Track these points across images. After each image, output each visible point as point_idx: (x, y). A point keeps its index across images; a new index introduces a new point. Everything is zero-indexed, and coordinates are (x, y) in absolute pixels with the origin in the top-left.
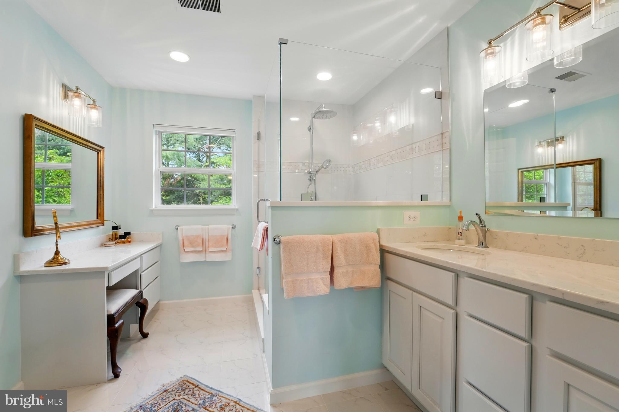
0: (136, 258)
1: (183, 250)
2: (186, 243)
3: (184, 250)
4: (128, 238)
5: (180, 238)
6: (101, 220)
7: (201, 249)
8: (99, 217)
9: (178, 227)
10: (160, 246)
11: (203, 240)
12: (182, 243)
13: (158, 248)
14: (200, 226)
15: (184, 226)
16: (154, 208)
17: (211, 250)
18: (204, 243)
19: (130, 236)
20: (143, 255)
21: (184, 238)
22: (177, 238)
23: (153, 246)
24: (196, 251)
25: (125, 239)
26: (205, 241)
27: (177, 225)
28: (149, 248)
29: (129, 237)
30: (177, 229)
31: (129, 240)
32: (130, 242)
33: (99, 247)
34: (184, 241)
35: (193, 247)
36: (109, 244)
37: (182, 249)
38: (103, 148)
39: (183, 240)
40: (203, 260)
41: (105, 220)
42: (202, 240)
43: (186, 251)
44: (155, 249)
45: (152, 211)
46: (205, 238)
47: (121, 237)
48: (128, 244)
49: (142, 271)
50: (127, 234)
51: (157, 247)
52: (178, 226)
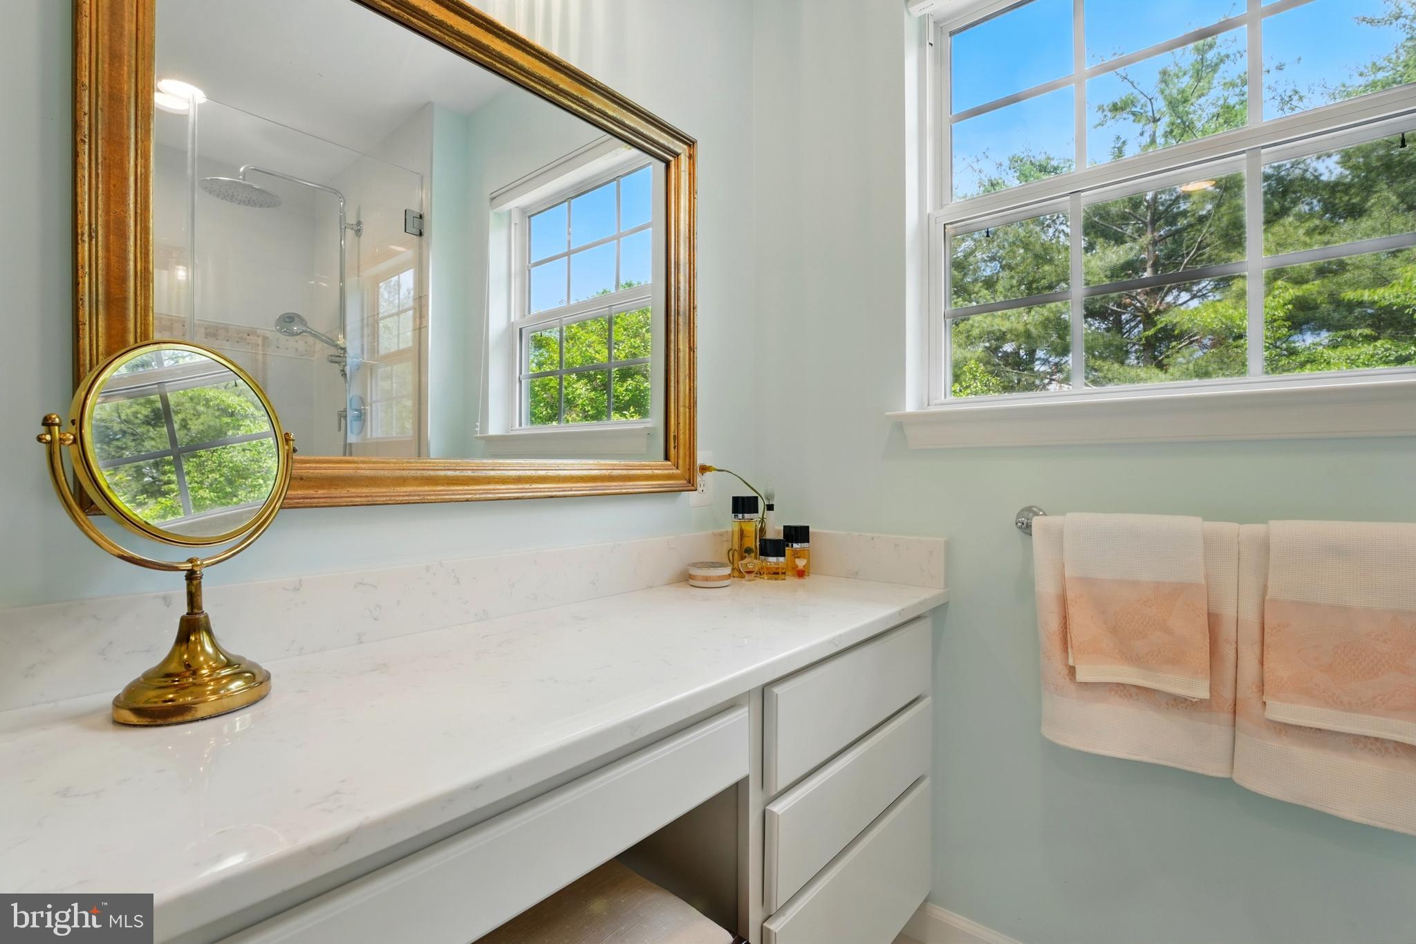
0: (729, 706)
1: (1065, 671)
2: (1084, 625)
3: (1072, 671)
4: (797, 555)
5: (1046, 587)
6: (681, 462)
7: (1201, 691)
8: (672, 452)
9: (1036, 522)
10: (937, 613)
11: (1213, 622)
12: (1054, 623)
13: (924, 627)
14: (1194, 524)
15: (1069, 514)
16: (911, 406)
17: (1280, 711)
18: (1228, 652)
19: (806, 545)
20: (778, 690)
21: (1070, 595)
22: (1025, 585)
23: (891, 616)
24: (1155, 691)
25: (781, 559)
26: (1227, 630)
27: (1029, 509)
28: (831, 641)
29: (803, 550)
30: (1026, 528)
31: (801, 563)
32: (801, 574)
33: (669, 583)
34: (1072, 610)
35: (1133, 659)
36: (707, 579)
37: (1056, 666)
38: (690, 143)
39: (1063, 601)
40: (1216, 769)
41: (704, 469)
42: (1203, 621)
43: (1081, 676)
44: (894, 635)
45: (901, 424)
46: (1228, 612)
47: (770, 548)
48: (791, 581)
49: (774, 793)
50: (798, 534)
51: (917, 618)
52: (1030, 511)
